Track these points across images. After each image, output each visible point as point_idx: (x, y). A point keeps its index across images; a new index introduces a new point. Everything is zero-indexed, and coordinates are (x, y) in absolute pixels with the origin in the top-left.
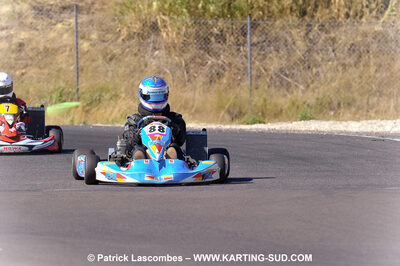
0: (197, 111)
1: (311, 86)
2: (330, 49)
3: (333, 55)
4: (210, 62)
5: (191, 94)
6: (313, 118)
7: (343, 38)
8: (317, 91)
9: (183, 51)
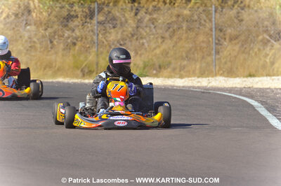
0: (59, 70)
1: (139, 53)
2: (152, 26)
3: (154, 30)
4: (66, 35)
5: (53, 57)
6: (148, 76)
7: (162, 18)
8: (143, 56)
9: (48, 27)
